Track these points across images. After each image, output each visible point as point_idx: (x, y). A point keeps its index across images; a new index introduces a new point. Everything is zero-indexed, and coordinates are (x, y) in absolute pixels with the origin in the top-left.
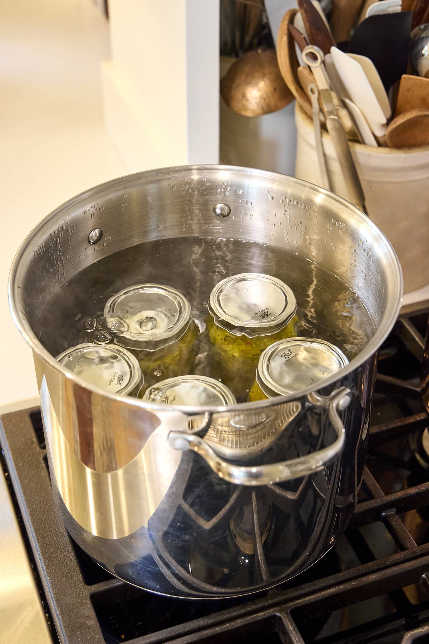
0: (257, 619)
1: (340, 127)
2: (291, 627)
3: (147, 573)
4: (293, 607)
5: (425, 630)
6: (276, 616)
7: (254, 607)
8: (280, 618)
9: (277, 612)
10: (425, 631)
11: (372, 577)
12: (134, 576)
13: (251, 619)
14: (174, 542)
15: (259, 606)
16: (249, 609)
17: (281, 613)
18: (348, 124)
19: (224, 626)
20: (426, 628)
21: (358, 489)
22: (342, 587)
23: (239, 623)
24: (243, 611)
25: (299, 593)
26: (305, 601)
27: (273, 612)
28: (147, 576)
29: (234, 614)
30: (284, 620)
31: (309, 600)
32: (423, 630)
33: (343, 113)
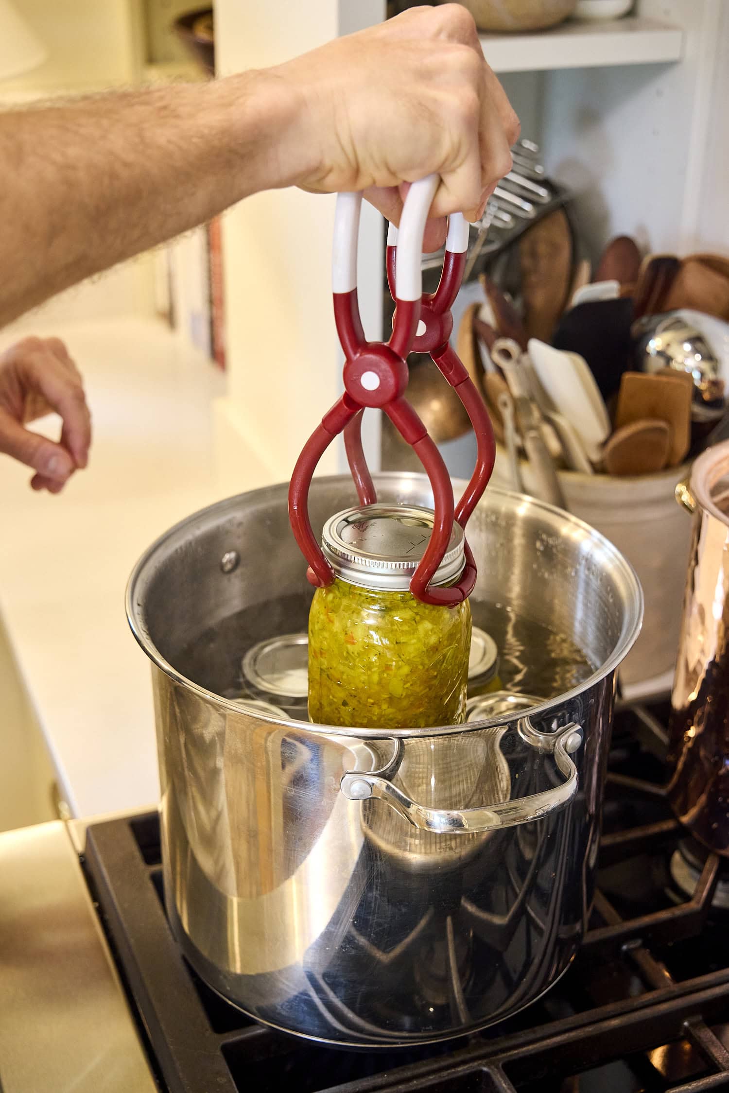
0: (455, 1076)
1: (543, 449)
2: (504, 1085)
3: (303, 1006)
4: (506, 1060)
5: (693, 1087)
6: (482, 1071)
7: (451, 1061)
8: (487, 1075)
9: (484, 1066)
10: (693, 1089)
11: (615, 1022)
12: (284, 1013)
13: (447, 1076)
14: (344, 950)
15: (459, 1059)
16: (443, 1064)
17: (489, 1067)
18: (554, 445)
19: (411, 1084)
20: (695, 1084)
21: (587, 915)
22: (573, 1034)
23: (432, 1080)
24: (435, 1066)
25: (513, 1042)
26: (523, 1052)
27: (479, 1065)
28: (303, 1009)
29: (424, 1069)
30: (493, 1076)
31: (528, 1051)
32: (690, 1088)
33: (547, 430)
